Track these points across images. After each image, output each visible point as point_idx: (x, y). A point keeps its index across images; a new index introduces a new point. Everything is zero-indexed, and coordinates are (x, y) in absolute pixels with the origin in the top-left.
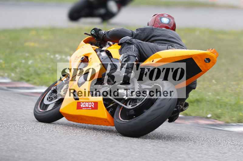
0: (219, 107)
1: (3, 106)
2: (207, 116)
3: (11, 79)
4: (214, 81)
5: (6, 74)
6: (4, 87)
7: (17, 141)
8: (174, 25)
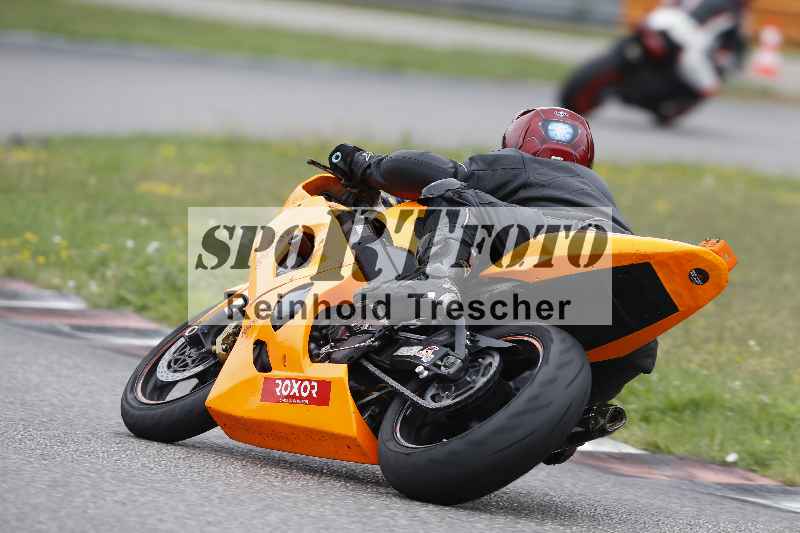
0: (765, 430)
1: (55, 389)
2: (724, 458)
3: (86, 299)
4: (752, 343)
5: (71, 284)
6: (60, 324)
7: (92, 505)
8: (591, 147)
